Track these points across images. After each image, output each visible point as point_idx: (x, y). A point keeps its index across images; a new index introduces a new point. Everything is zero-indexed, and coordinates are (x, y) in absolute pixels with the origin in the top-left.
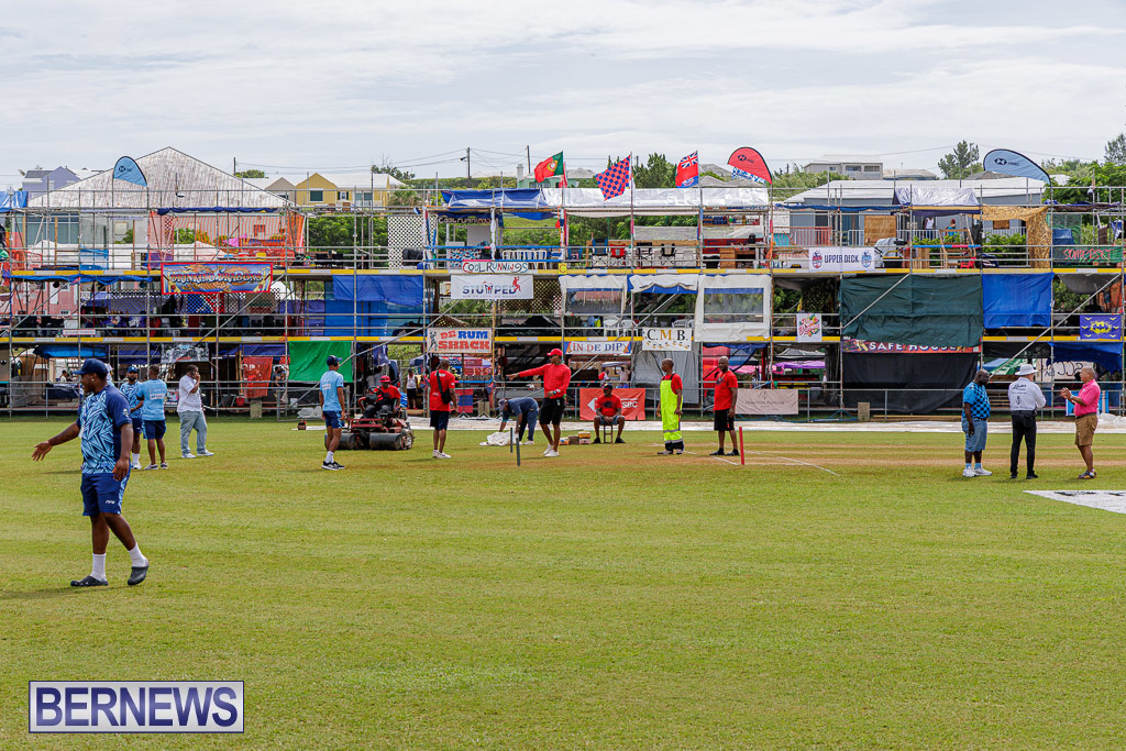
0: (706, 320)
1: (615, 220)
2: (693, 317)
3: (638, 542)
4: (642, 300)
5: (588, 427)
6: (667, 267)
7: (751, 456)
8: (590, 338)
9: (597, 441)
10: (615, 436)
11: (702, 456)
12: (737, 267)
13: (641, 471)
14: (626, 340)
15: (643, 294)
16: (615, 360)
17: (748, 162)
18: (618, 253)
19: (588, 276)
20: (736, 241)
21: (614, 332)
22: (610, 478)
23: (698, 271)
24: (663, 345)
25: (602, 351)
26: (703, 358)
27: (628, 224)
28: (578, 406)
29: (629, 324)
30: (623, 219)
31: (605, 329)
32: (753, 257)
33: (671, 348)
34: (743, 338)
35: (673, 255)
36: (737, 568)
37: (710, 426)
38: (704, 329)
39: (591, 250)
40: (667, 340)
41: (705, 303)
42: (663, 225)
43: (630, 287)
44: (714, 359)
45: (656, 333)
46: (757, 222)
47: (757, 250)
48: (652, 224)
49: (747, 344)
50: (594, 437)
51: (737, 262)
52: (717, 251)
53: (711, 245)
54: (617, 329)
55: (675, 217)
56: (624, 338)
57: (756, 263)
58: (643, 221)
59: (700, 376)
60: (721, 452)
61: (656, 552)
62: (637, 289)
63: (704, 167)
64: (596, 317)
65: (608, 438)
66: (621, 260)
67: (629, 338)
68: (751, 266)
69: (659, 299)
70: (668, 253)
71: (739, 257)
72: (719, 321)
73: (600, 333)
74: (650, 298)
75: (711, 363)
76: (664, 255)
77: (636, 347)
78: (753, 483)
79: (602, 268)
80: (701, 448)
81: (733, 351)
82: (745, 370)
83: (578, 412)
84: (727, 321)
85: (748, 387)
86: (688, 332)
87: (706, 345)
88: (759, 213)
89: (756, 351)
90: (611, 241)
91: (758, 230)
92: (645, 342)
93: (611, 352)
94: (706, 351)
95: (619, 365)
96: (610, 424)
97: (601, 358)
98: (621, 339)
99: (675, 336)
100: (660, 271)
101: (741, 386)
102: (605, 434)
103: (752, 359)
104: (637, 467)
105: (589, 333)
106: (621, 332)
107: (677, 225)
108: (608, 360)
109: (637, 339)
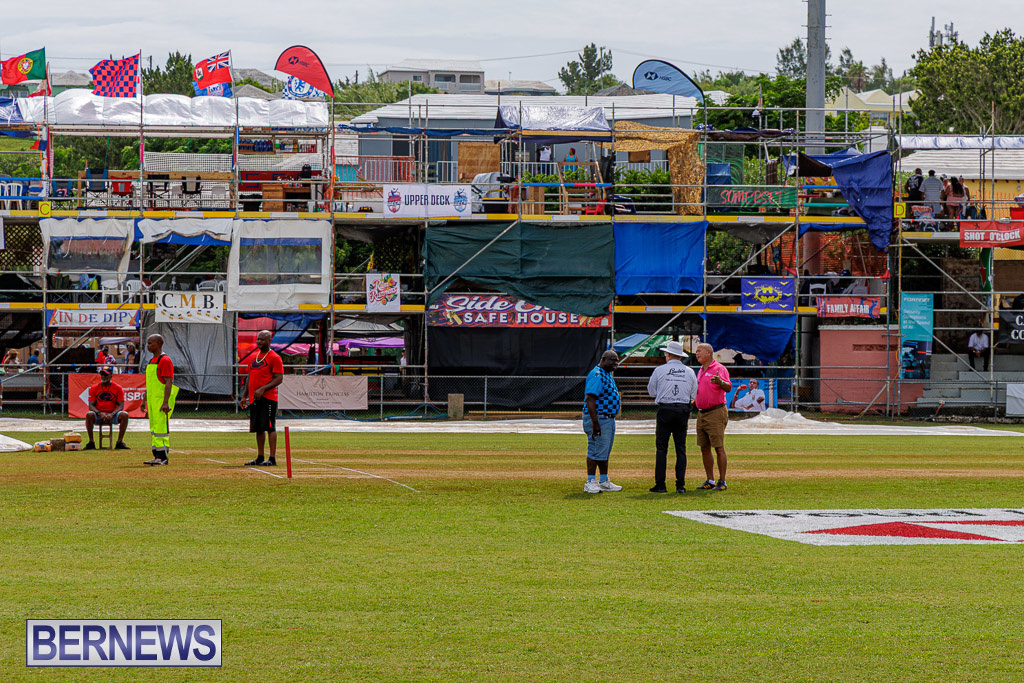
0: (243, 281)
1: (120, 143)
2: (225, 277)
3: (142, 583)
4: (155, 253)
5: (78, 427)
6: (190, 209)
7: (302, 466)
8: (83, 305)
9: (91, 446)
10: (115, 439)
11: (234, 467)
12: (285, 210)
13: (150, 487)
14: (133, 310)
15: (157, 245)
16: (117, 335)
17: (302, 65)
18: (121, 188)
19: (80, 220)
20: (285, 175)
21: (116, 297)
22: (107, 497)
23: (232, 214)
24: (184, 315)
25: (99, 322)
26: (238, 334)
27: (137, 149)
28: (66, 398)
29: (136, 286)
30: (131, 141)
31: (104, 293)
32: (308, 196)
33: (195, 319)
34: (294, 306)
35: (198, 191)
36: (276, 618)
37: (244, 425)
38: (239, 294)
39: (84, 185)
40: (189, 308)
41: (242, 257)
42: (187, 151)
43: (138, 234)
44: (255, 334)
45: (174, 299)
46: (313, 149)
47: (313, 187)
48: (171, 148)
49: (300, 314)
50: (86, 441)
51: (285, 203)
52: (258, 187)
53: (250, 180)
54: (121, 293)
55: (204, 141)
56: (130, 305)
57: (311, 204)
58: (158, 146)
59: (234, 357)
60: (259, 461)
61: (166, 598)
62: (147, 239)
63: (243, 72)
64: (91, 276)
65: (106, 442)
66: (127, 198)
67: (137, 306)
68: (305, 208)
69: (179, 252)
70: (191, 188)
71: (288, 195)
72: (262, 281)
73: (97, 298)
74: (166, 251)
75: (249, 340)
76: (185, 192)
77: (148, 317)
78: (303, 503)
79: (100, 209)
80: (234, 456)
81: (279, 323)
82: (296, 348)
83: (66, 406)
84: (273, 282)
85: (300, 372)
86: (218, 297)
87: (244, 315)
88: (316, 137)
89: (312, 323)
90: (113, 171)
91: (315, 160)
92: (159, 310)
93: (111, 324)
94: (242, 324)
95: (123, 343)
96: (109, 422)
97: (99, 332)
98: (127, 306)
99: (200, 302)
100: (180, 214)
101: (290, 371)
102: (101, 436)
103: (306, 335)
104: (144, 481)
105: (82, 298)
106: (126, 297)
107: (208, 151)
108: (108, 335)
109: (147, 306)
